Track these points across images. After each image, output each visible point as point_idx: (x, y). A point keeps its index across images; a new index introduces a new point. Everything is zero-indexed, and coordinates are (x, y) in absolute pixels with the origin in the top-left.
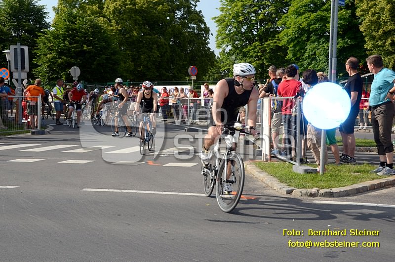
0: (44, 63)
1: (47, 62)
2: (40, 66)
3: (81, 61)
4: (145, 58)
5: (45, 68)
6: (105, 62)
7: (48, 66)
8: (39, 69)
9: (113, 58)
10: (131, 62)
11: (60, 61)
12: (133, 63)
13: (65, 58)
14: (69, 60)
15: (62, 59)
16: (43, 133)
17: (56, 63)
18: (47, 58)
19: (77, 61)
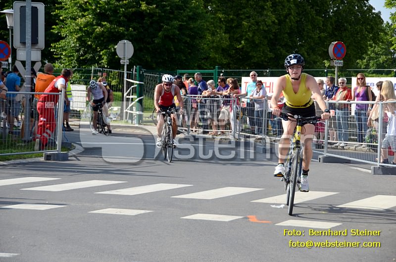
0: (71, 33)
1: (76, 32)
2: (63, 38)
3: (134, 31)
4: (250, 27)
5: (71, 42)
6: (178, 32)
7: (79, 39)
8: (62, 43)
9: (192, 26)
10: (225, 33)
11: (98, 29)
12: (227, 35)
13: (108, 25)
14: (114, 28)
15: (102, 26)
16: (65, 158)
17: (92, 34)
18: (77, 25)
19: (128, 30)
